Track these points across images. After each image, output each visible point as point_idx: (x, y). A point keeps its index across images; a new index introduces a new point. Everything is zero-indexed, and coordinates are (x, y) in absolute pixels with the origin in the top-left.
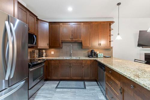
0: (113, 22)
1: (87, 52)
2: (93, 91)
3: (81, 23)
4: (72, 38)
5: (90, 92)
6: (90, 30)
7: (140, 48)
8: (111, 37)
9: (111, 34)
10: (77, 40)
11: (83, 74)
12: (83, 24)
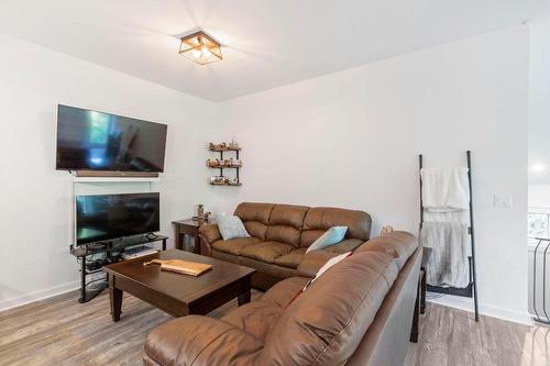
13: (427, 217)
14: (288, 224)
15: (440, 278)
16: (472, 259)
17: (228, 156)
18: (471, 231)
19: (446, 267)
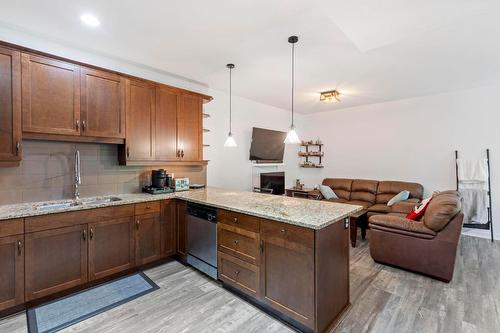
0: (209, 98)
1: (137, 175)
2: (183, 285)
3: (121, 78)
4: (83, 128)
5: (176, 289)
6: (153, 107)
7: (253, 163)
8: (204, 134)
9: (205, 126)
10: (104, 134)
11: (138, 248)
12: (127, 81)
13: (460, 186)
14: (366, 191)
15: (470, 219)
16: (489, 209)
17: (311, 149)
18: (489, 193)
19: (474, 213)
